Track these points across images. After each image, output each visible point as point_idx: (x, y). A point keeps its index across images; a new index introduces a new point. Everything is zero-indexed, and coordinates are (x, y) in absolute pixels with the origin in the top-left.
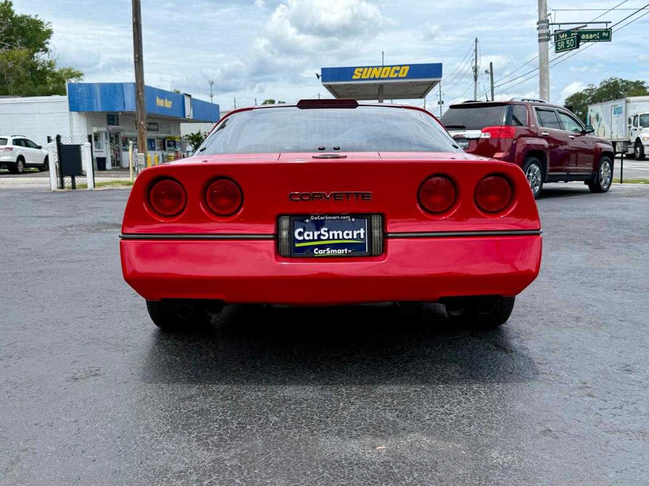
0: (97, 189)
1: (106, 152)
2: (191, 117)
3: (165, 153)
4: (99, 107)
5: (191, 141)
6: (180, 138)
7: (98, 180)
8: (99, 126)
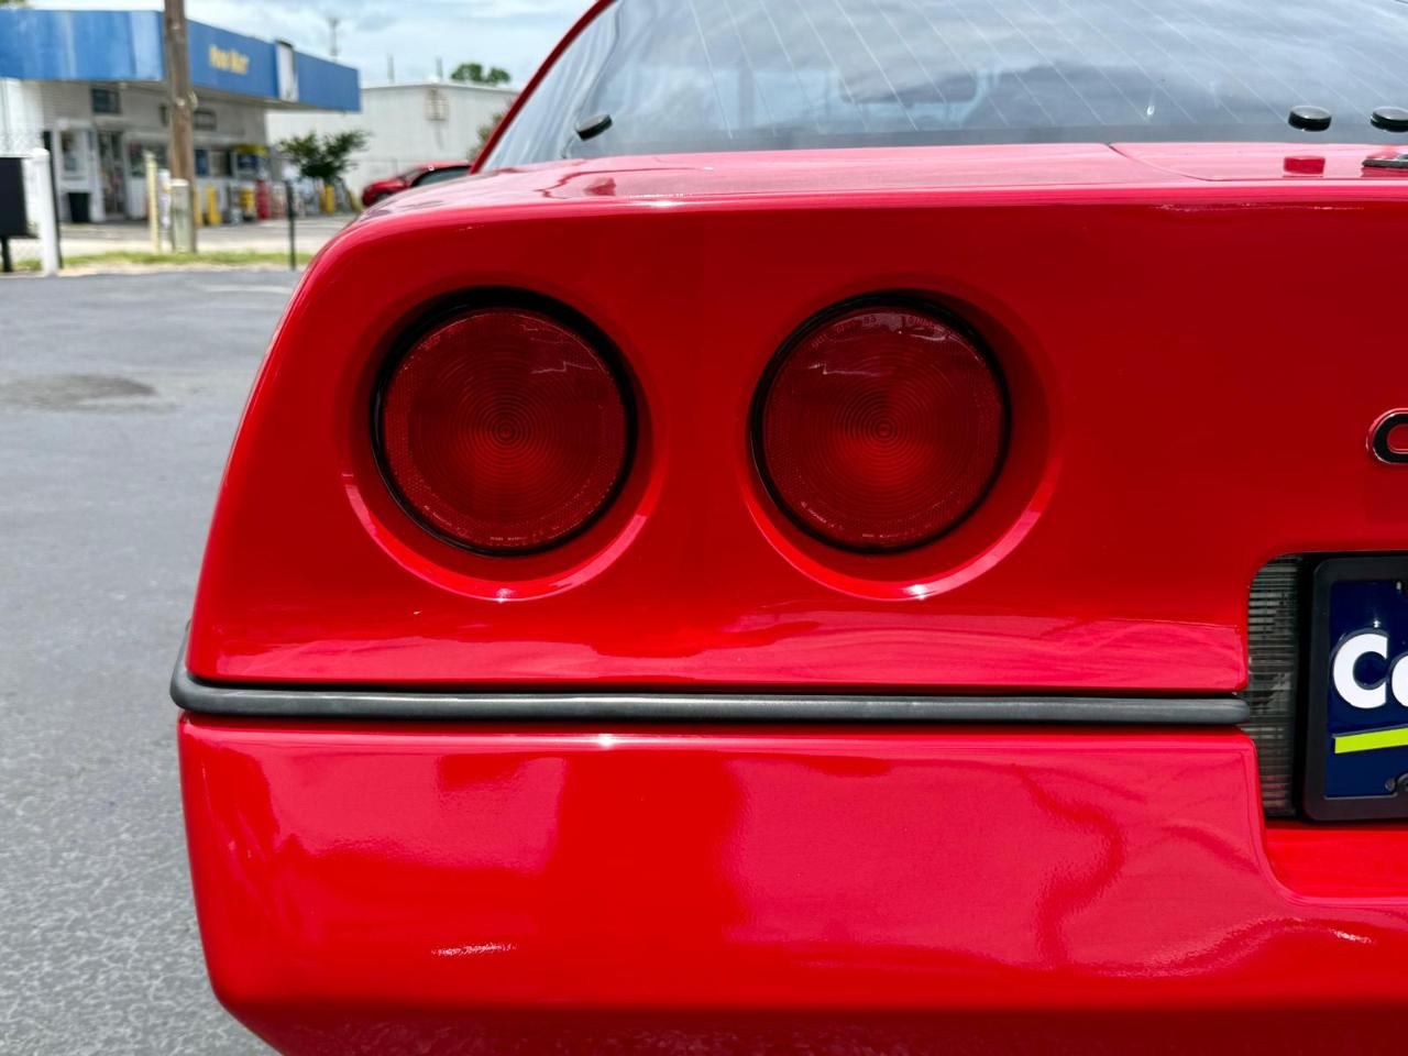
0: (68, 272)
1: (90, 180)
2: (294, 97)
3: (234, 184)
4: (70, 67)
5: (291, 155)
6: (268, 149)
7: (71, 247)
8: (72, 114)
